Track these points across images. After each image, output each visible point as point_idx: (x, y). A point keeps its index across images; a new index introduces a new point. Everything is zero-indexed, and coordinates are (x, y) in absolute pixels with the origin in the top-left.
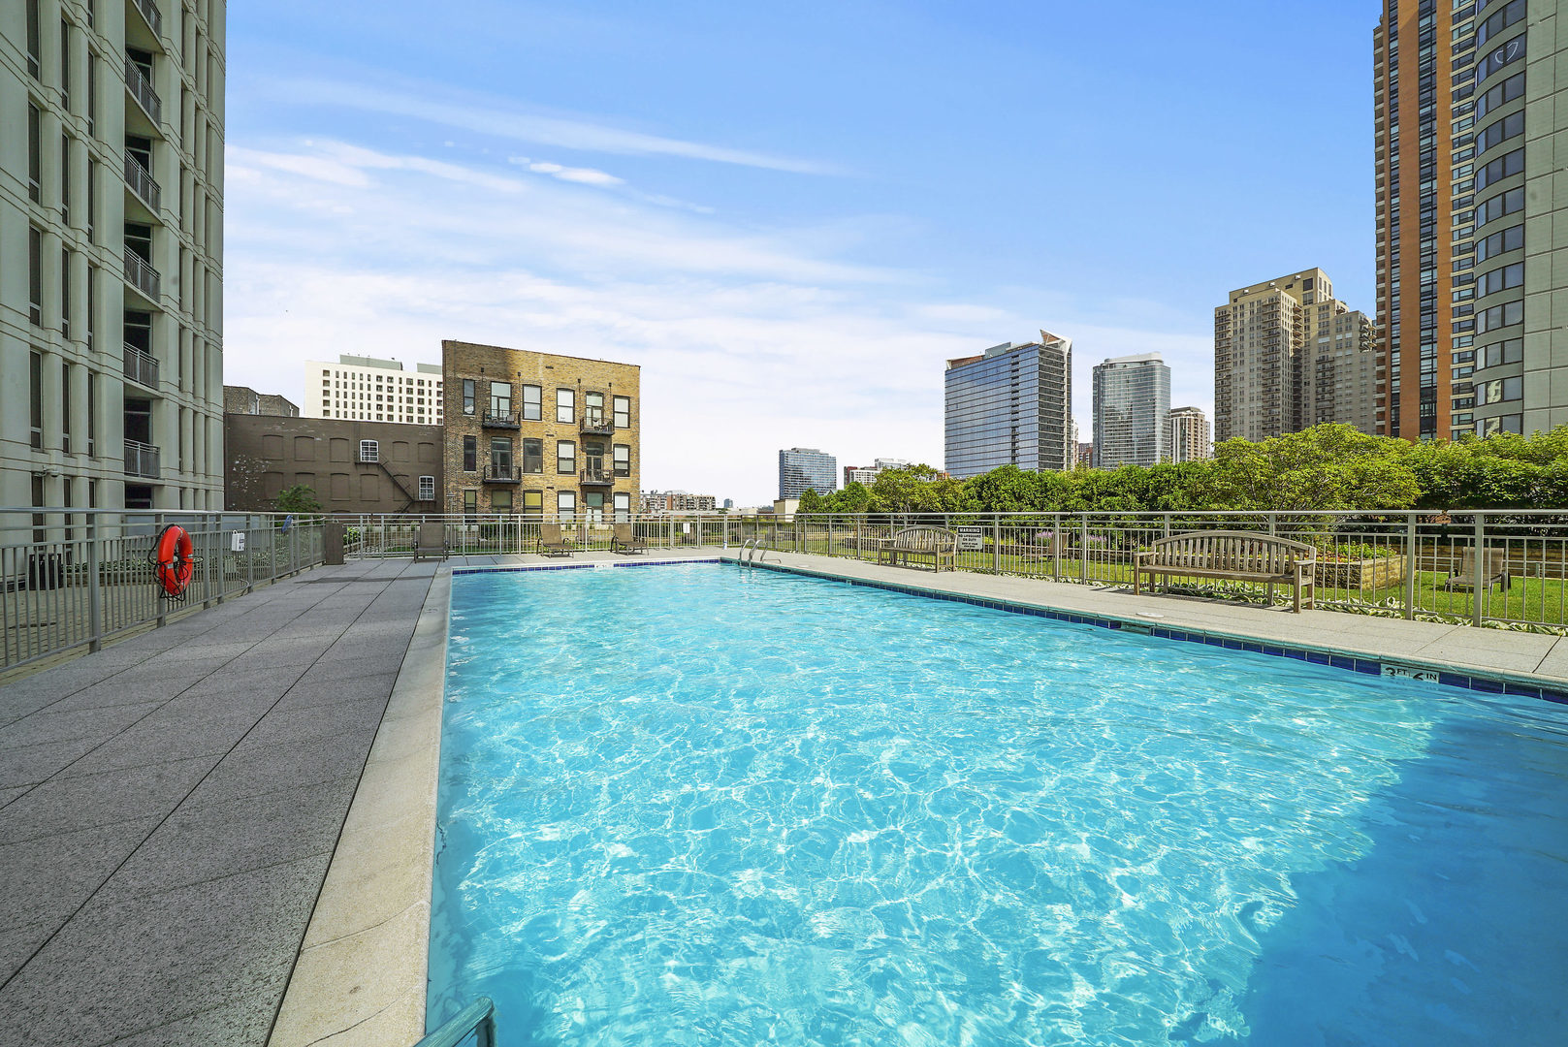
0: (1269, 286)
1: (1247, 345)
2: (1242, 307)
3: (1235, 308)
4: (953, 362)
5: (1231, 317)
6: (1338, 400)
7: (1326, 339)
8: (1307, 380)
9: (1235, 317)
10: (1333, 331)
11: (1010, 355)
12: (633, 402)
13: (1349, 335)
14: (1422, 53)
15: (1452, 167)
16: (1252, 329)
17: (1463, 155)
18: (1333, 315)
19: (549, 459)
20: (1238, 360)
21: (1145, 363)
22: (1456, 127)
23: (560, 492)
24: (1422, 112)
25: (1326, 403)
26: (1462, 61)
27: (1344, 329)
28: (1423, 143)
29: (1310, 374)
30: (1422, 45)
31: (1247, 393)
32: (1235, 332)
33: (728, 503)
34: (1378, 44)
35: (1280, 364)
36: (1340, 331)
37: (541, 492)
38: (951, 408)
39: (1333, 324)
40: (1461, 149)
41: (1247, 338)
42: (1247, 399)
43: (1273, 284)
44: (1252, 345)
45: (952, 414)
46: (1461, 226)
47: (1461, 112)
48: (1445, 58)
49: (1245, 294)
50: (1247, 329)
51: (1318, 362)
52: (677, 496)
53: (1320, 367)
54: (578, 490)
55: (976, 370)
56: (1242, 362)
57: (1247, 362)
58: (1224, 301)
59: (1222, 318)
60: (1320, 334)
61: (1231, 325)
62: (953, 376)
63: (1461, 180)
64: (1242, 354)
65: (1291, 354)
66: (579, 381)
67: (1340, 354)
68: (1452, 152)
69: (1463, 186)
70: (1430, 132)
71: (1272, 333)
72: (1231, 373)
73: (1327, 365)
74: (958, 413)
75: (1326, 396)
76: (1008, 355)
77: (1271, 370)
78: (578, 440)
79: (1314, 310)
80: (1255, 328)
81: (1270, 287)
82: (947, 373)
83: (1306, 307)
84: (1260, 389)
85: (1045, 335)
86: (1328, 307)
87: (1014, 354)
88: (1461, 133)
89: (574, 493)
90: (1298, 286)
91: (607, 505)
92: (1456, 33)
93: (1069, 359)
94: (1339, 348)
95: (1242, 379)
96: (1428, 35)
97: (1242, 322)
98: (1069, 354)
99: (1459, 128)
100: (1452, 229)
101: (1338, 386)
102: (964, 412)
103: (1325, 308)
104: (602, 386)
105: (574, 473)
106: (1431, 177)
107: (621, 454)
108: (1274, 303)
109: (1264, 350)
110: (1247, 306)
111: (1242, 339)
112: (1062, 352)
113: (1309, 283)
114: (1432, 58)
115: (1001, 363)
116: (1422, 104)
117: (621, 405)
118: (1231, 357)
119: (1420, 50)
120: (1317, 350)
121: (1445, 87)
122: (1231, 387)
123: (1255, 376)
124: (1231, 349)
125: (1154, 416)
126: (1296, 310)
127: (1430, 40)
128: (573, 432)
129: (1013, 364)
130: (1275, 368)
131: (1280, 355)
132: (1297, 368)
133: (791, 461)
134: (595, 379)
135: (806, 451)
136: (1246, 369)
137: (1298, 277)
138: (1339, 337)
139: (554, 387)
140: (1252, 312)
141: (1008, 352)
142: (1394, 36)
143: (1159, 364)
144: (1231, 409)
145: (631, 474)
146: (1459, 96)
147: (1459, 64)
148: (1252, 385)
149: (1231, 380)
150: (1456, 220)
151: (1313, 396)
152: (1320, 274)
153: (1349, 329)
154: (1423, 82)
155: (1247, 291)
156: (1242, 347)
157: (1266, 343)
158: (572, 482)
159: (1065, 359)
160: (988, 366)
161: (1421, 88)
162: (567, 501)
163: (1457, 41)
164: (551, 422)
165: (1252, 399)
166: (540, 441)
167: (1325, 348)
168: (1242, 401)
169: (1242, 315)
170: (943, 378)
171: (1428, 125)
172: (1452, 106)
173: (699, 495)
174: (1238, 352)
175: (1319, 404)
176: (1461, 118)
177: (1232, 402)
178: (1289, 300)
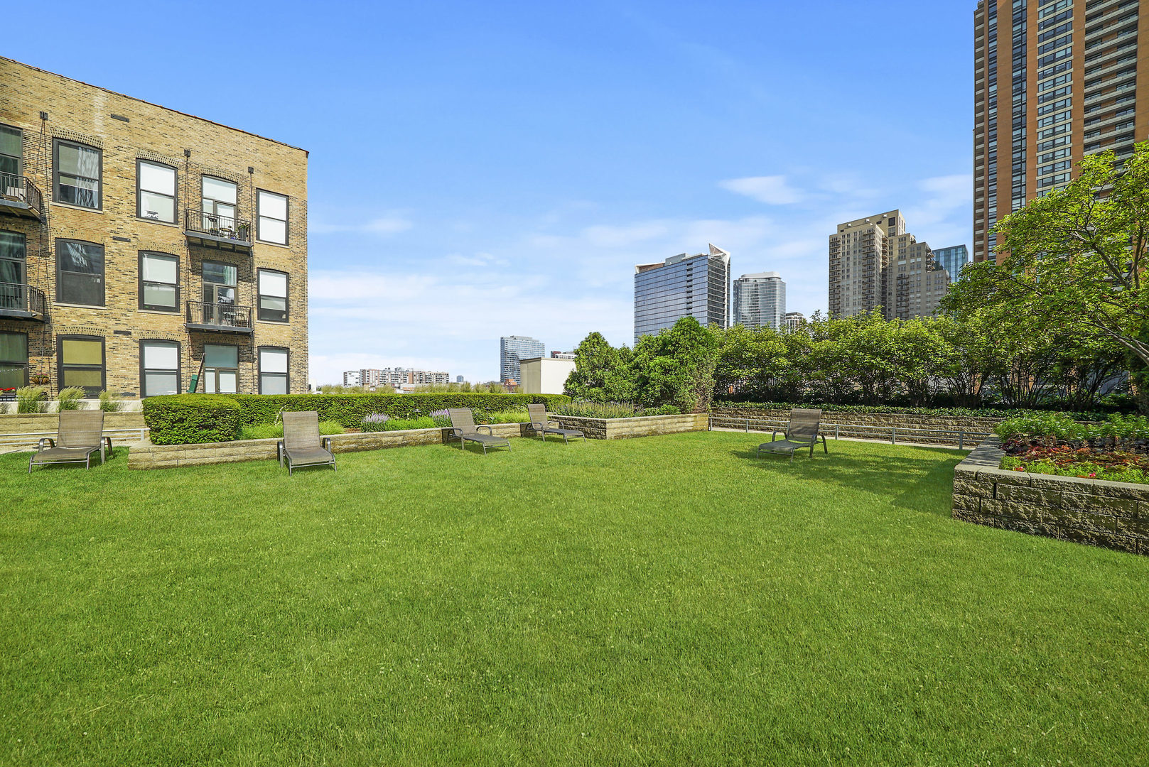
0: (864, 222)
1: (851, 264)
2: (849, 235)
3: (844, 236)
4: (641, 268)
5: (841, 243)
6: (911, 306)
7: (903, 262)
8: (890, 292)
9: (844, 242)
10: (908, 256)
11: (686, 262)
12: (294, 205)
13: (919, 260)
14: (1015, 29)
15: (1038, 118)
16: (855, 252)
17: (1046, 109)
18: (908, 244)
19: (118, 279)
20: (846, 274)
21: (769, 279)
22: (1041, 87)
23: (143, 343)
24: (1014, 74)
25: (903, 308)
26: (1046, 35)
27: (916, 255)
28: (1015, 99)
29: (893, 287)
30: (1015, 22)
31: (851, 299)
32: (844, 254)
33: (460, 378)
34: (978, 22)
35: (875, 278)
36: (912, 256)
37: (101, 339)
38: (639, 304)
39: (908, 250)
40: (1045, 104)
41: (851, 258)
42: (851, 304)
43: (868, 220)
44: (855, 263)
45: (640, 309)
46: (1045, 164)
47: (1045, 76)
48: (1033, 33)
49: (849, 227)
50: (852, 252)
51: (898, 278)
52: (417, 372)
53: (899, 282)
54: (184, 338)
55: (659, 274)
56: (848, 276)
57: (851, 276)
58: (835, 231)
59: (834, 243)
60: (900, 258)
61: (841, 249)
62: (640, 279)
63: (1045, 128)
64: (848, 270)
65: (880, 271)
66: (187, 153)
67: (912, 273)
68: (1038, 106)
69: (1046, 133)
70: (1021, 91)
71: (869, 255)
72: (840, 284)
73: (905, 281)
74: (645, 308)
75: (903, 303)
76: (683, 263)
77: (868, 282)
78: (183, 253)
79: (896, 240)
80: (858, 251)
81: (867, 222)
82: (636, 276)
83: (890, 238)
84: (861, 296)
85: (712, 249)
86: (905, 239)
87: (688, 262)
88: (1045, 92)
89: (177, 344)
90: (886, 222)
91: (246, 367)
92: (1041, 14)
93: (729, 268)
94: (912, 269)
95: (848, 289)
96: (1019, 15)
97: (848, 246)
98: (729, 265)
99: (1044, 88)
100: (1038, 166)
101: (911, 296)
102: (650, 307)
103: (904, 238)
104: (235, 168)
105: (177, 309)
106: (1022, 126)
107: (272, 286)
108: (871, 233)
109: (864, 268)
110: (852, 235)
111: (848, 259)
112: (723, 263)
113: (893, 221)
114: (1023, 33)
115: (679, 269)
116: (1014, 68)
117: (272, 206)
118: (841, 272)
119: (1013, 26)
120: (897, 269)
121: (1033, 56)
122: (840, 295)
123: (857, 287)
124: (841, 266)
125: (775, 317)
126: (884, 240)
127: (1021, 18)
128: (174, 239)
129: (688, 270)
130: (871, 281)
131: (875, 272)
132: (884, 282)
133: (510, 347)
134: (222, 157)
135: (522, 338)
136: (851, 282)
137: (885, 216)
138: (913, 261)
139: (132, 154)
140: (855, 240)
141: (683, 261)
142: (993, 15)
143: (778, 280)
144: (840, 311)
145: (292, 319)
146: (1044, 62)
147: (1044, 37)
148: (854, 294)
149: (840, 289)
150: (1040, 159)
151: (894, 304)
152: (900, 215)
153: (919, 255)
154: (1015, 52)
155: (850, 225)
156: (848, 265)
157: (865, 263)
158: (173, 325)
159: (726, 268)
160: (668, 271)
161: (1014, 56)
162: (163, 358)
163: (1042, 20)
164: (124, 217)
165: (854, 304)
166: (100, 248)
167: (902, 268)
168: (848, 305)
169: (849, 241)
170: (633, 280)
171: (1019, 85)
172: (1038, 71)
173: (436, 373)
174: (846, 269)
175: (898, 309)
176: (1045, 80)
177: (840, 305)
178: (880, 232)
